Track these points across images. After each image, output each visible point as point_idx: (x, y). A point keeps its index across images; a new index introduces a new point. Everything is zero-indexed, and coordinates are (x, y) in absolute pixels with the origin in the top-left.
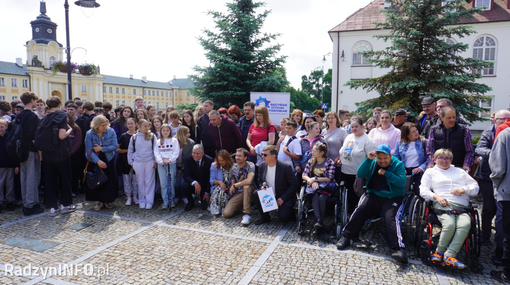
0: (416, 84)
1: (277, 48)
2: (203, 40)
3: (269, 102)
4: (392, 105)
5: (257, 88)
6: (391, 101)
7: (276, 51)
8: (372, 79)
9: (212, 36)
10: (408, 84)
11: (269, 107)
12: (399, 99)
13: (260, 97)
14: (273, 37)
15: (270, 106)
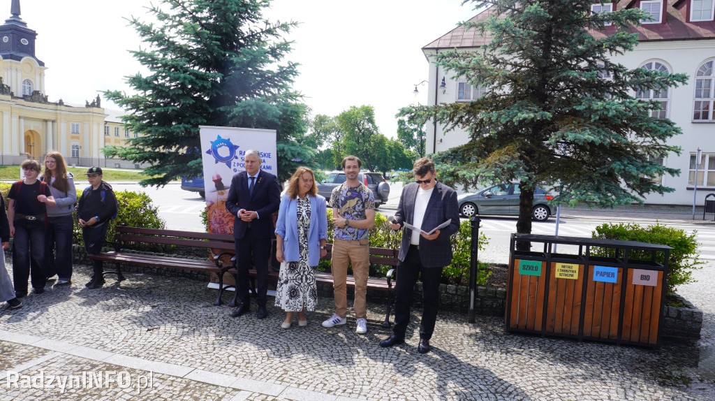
0: (532, 115)
1: (285, 46)
2: (138, 24)
3: (236, 147)
4: (486, 156)
5: (235, 120)
6: (485, 150)
7: (284, 52)
8: (452, 106)
9: (166, 21)
10: (516, 115)
11: (237, 158)
12: (501, 146)
13: (219, 137)
14: (285, 27)
15: (239, 157)
